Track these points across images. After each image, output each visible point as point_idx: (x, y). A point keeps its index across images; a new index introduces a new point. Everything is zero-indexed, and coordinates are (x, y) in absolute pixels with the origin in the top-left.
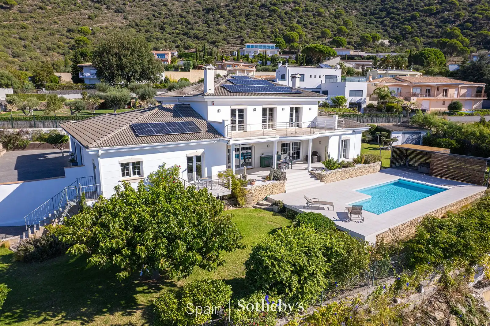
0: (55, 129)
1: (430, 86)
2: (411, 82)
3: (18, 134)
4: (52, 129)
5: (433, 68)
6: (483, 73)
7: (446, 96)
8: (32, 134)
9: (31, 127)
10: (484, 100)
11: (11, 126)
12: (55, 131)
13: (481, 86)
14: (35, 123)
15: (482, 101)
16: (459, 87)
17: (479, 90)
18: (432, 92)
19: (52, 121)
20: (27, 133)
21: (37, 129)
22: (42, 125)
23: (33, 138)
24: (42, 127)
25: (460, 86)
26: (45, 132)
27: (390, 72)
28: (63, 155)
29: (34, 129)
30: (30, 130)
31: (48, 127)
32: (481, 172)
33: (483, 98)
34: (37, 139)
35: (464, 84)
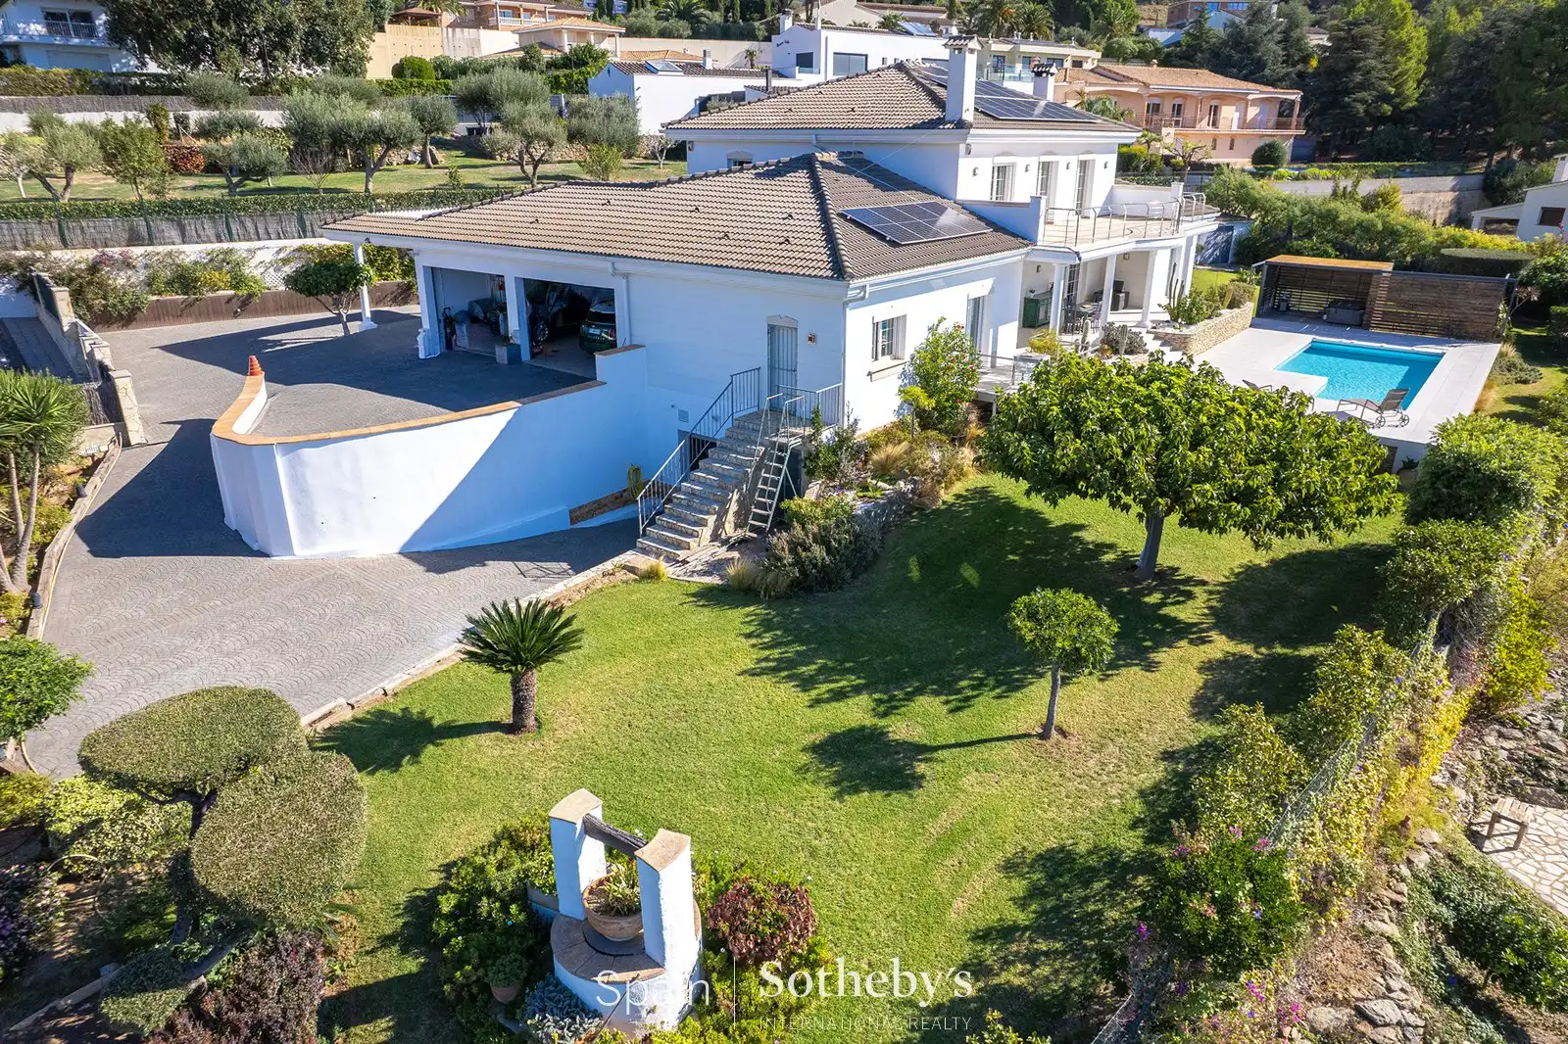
0: (225, 245)
1: (1178, 96)
2: (1146, 85)
3: (94, 268)
4: (217, 246)
5: (1122, 40)
6: (1260, 58)
7: (1215, 124)
8: (146, 266)
9: (134, 239)
10: (1296, 137)
11: (54, 240)
12: (230, 251)
13: (1293, 97)
14: (148, 226)
15: (1292, 140)
16: (1247, 101)
17: (1285, 110)
18: (1188, 113)
19: (210, 218)
20: (127, 264)
21: (160, 249)
22: (174, 234)
23: (150, 283)
24: (178, 240)
25: (1250, 97)
26: (193, 258)
27: (1024, 48)
28: (346, 328)
29: (150, 249)
30: (137, 251)
31: (199, 240)
32: (1491, 310)
33: (1293, 132)
34: (170, 283)
35: (1261, 92)
